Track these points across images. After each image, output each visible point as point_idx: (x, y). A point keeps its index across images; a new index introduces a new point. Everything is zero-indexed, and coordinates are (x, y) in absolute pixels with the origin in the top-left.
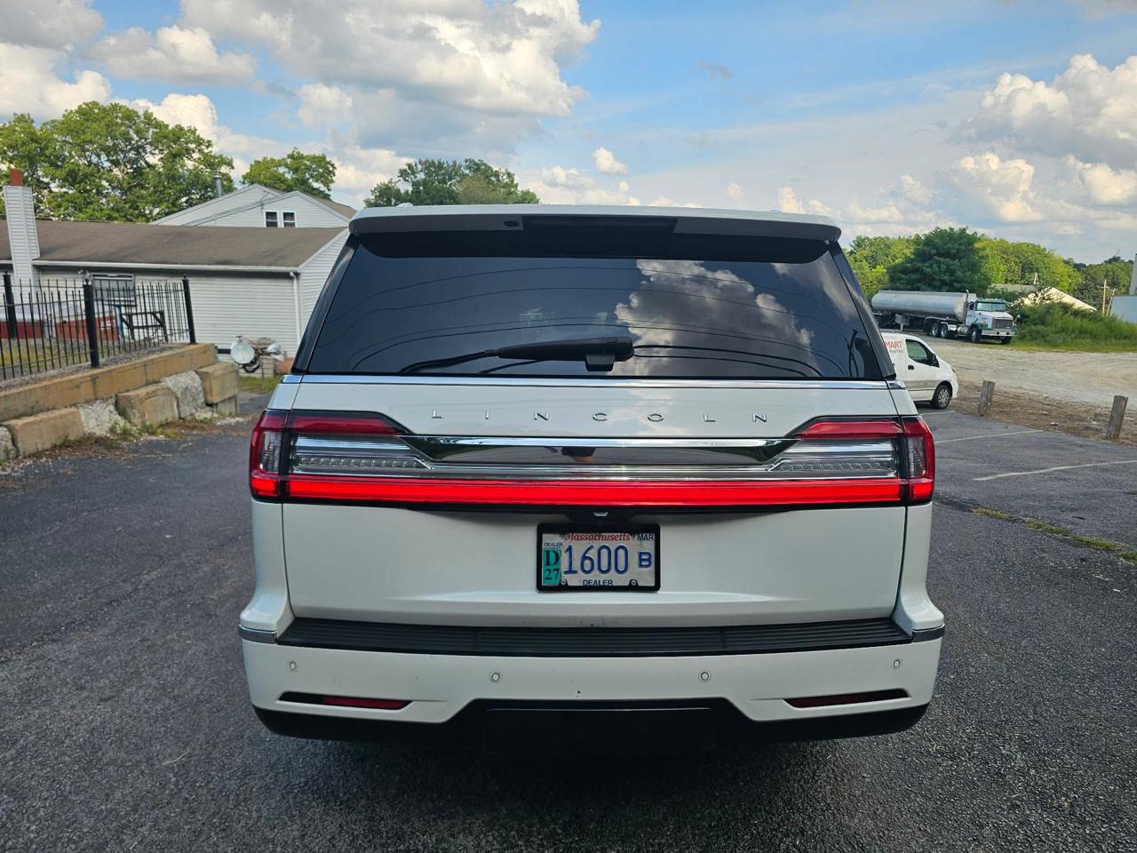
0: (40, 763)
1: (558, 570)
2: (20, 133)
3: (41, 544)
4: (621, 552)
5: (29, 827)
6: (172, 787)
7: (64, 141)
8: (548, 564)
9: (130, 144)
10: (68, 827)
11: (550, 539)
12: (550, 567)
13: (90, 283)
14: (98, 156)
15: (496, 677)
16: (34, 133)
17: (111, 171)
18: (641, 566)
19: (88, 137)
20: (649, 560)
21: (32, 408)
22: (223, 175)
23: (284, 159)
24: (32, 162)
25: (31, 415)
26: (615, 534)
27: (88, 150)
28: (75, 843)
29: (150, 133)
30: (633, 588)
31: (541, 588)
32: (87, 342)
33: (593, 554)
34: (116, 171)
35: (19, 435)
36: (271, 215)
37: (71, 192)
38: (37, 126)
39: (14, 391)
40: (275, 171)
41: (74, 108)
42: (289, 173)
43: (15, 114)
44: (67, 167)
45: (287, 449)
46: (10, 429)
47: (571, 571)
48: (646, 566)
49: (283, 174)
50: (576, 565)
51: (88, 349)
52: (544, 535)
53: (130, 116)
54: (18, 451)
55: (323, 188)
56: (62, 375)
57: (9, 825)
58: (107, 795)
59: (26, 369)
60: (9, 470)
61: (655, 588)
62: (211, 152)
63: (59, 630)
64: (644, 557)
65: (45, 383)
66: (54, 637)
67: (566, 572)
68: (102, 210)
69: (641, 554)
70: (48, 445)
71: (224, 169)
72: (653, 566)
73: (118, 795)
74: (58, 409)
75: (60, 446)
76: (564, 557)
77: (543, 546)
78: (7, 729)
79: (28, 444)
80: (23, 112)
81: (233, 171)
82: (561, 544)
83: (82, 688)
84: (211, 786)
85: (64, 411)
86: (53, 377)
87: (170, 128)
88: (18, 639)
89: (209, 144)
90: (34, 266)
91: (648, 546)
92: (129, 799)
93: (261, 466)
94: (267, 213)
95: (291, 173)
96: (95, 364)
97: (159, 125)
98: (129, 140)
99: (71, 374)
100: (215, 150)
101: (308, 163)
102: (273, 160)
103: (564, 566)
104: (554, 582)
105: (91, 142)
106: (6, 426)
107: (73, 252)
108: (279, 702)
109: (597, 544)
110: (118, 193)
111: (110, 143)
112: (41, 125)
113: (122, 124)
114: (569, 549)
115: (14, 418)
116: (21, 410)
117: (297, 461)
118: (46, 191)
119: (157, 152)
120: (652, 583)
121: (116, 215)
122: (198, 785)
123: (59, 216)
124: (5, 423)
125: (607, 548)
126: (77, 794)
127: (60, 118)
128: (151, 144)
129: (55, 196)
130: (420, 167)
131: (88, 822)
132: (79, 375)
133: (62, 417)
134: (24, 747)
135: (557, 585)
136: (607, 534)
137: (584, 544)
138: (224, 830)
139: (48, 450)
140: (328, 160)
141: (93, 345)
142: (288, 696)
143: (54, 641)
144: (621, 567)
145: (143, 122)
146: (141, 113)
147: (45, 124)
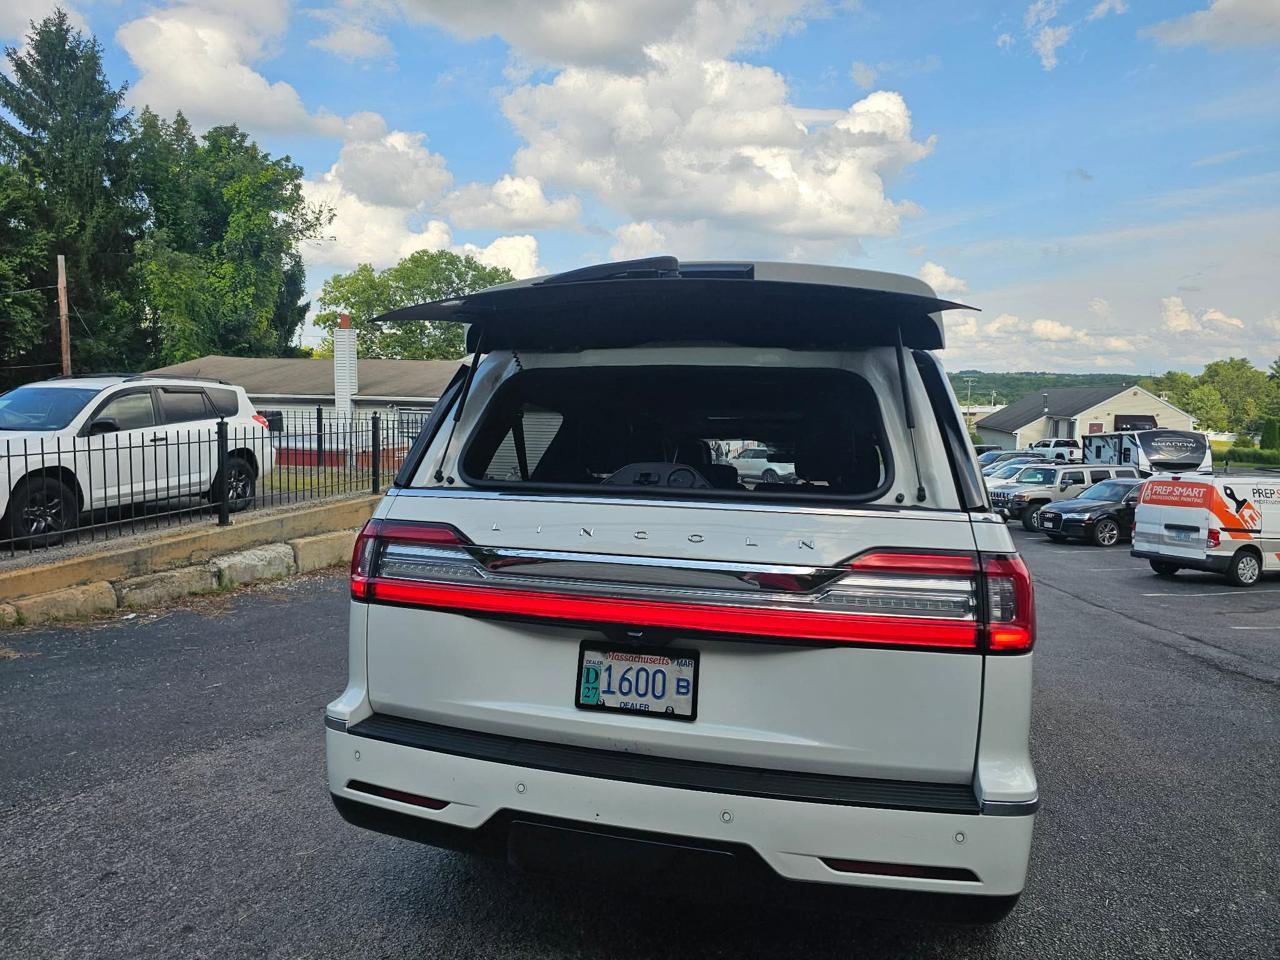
0: (203, 837)
1: (596, 689)
2: (362, 281)
3: (286, 651)
4: (659, 677)
5: (171, 888)
6: (296, 875)
7: (397, 287)
8: (588, 682)
10: (200, 892)
11: (592, 656)
12: (590, 686)
13: (378, 415)
15: (521, 788)
16: (373, 281)
18: (678, 693)
19: (417, 281)
20: (687, 687)
21: (316, 528)
25: (314, 535)
26: (654, 657)
27: (416, 294)
28: (200, 906)
29: (470, 275)
30: (669, 715)
31: (580, 706)
32: (371, 469)
33: (631, 676)
35: (300, 553)
37: (398, 333)
38: (376, 275)
39: (302, 512)
41: (408, 256)
43: (359, 265)
45: (378, 554)
46: (294, 547)
47: (609, 691)
48: (683, 694)
50: (615, 687)
51: (371, 477)
52: (587, 653)
53: (453, 260)
54: (297, 567)
56: (347, 499)
57: (158, 883)
58: (242, 872)
59: (315, 494)
60: (286, 585)
61: (691, 718)
63: (267, 728)
64: (682, 684)
65: (328, 507)
66: (262, 733)
67: (604, 692)
68: (423, 348)
69: (679, 680)
70: (324, 564)
72: (690, 695)
73: (250, 873)
74: (339, 531)
75: (334, 566)
76: (604, 676)
77: (585, 664)
78: (191, 804)
79: (307, 562)
80: (366, 262)
82: (601, 663)
83: (262, 780)
84: (327, 880)
85: (343, 533)
86: (338, 501)
87: (487, 270)
88: (233, 732)
90: (352, 400)
91: (687, 673)
92: (258, 879)
93: (359, 570)
96: (376, 491)
97: (476, 268)
98: (450, 283)
99: (353, 499)
103: (603, 686)
104: (592, 701)
105: (419, 287)
106: (291, 545)
107: (384, 389)
108: (346, 789)
109: (637, 666)
110: (438, 333)
111: (435, 286)
112: (379, 273)
113: (446, 268)
114: (609, 669)
115: (300, 537)
116: (306, 530)
117: (385, 565)
118: (378, 333)
120: (688, 713)
121: (434, 353)
122: (316, 877)
123: (387, 356)
124: (290, 542)
125: (646, 671)
126: (219, 867)
127: (396, 266)
128: (468, 286)
129: (385, 336)
131: (217, 891)
132: (360, 500)
133: (340, 538)
134: (198, 822)
135: (595, 703)
136: (646, 657)
137: (625, 665)
138: (319, 920)
139: (322, 569)
141: (375, 473)
142: (354, 784)
143: (259, 736)
144: (658, 692)
145: (463, 266)
146: (463, 258)
147: (383, 272)
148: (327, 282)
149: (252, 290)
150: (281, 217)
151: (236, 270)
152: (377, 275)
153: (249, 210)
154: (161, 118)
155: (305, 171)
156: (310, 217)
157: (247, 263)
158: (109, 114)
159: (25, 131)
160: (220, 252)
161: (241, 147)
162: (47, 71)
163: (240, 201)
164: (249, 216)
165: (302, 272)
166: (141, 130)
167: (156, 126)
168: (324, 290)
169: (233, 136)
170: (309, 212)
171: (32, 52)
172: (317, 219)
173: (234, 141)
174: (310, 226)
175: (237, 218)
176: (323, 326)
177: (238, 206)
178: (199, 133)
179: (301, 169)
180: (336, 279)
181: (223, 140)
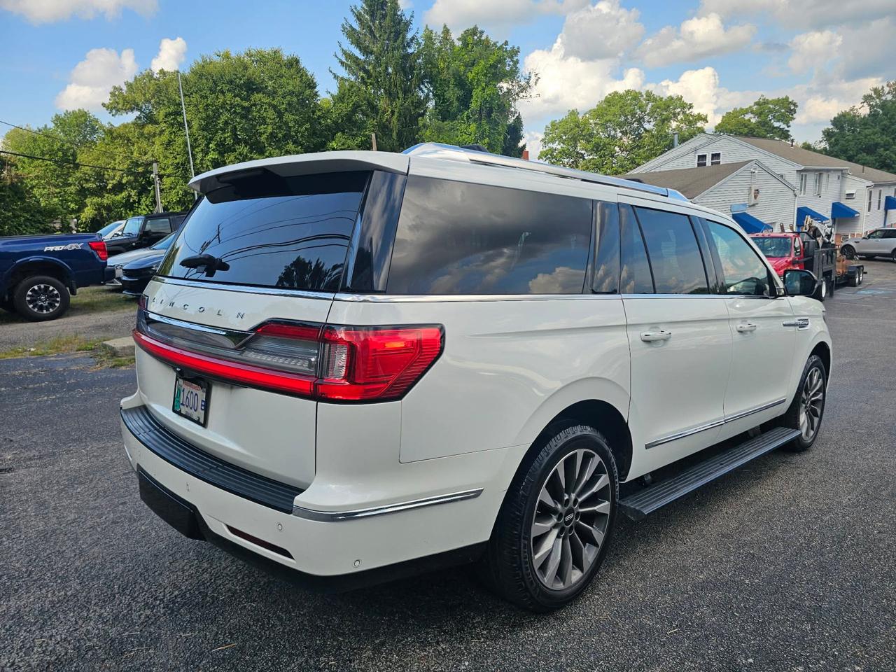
2: (570, 123)
7: (595, 124)
9: (635, 117)
14: (615, 130)
16: (578, 121)
17: (621, 139)
19: (610, 117)
22: (699, 128)
23: (751, 107)
24: (575, 140)
27: (609, 127)
29: (650, 106)
34: (625, 139)
36: (703, 157)
37: (594, 158)
40: (743, 118)
41: (603, 99)
42: (754, 117)
43: (569, 111)
44: (594, 140)
49: (749, 120)
53: (636, 96)
55: (783, 126)
62: (691, 112)
71: (699, 124)
80: (573, 108)
81: (706, 124)
87: (664, 100)
89: (691, 106)
94: (699, 156)
95: (756, 117)
97: (655, 100)
100: (695, 111)
101: (771, 106)
102: (741, 109)
105: (611, 121)
110: (625, 154)
111: (622, 119)
112: (583, 115)
113: (631, 103)
119: (652, 120)
121: (620, 170)
127: (595, 108)
128: (648, 114)
130: (887, 89)
140: (790, 100)
145: (645, 99)
146: (644, 93)
147: (585, 114)
148: (547, 127)
149: (487, 140)
150: (505, 86)
151: (477, 128)
152: (580, 117)
153: (484, 85)
154: (434, 32)
155: (521, 50)
156: (523, 83)
157: (484, 122)
158: (404, 37)
159: (362, 57)
160: (468, 117)
161: (480, 40)
162: (372, 16)
163: (478, 80)
164: (484, 89)
165: (521, 123)
166: (423, 43)
167: (431, 38)
168: (545, 133)
169: (475, 34)
170: (522, 79)
171: (364, 5)
172: (528, 83)
173: (476, 37)
174: (523, 89)
175: (477, 93)
176: (544, 159)
177: (477, 83)
178: (455, 36)
179: (518, 48)
180: (553, 124)
181: (470, 39)
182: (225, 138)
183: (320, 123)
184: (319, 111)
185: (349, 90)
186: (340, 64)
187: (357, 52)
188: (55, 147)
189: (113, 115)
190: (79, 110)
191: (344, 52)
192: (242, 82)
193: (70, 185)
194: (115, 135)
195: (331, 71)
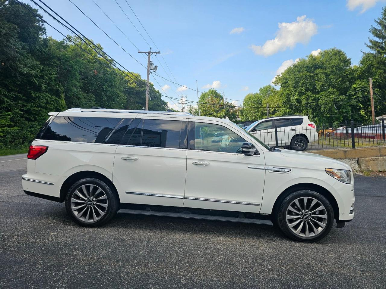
182: (302, 89)
183: (348, 77)
184: (347, 72)
185: (367, 59)
186: (367, 47)
187: (377, 39)
188: (256, 99)
189: (276, 86)
190: (268, 85)
191: (371, 41)
192: (312, 66)
193: (259, 112)
194: (276, 93)
195: (362, 52)
